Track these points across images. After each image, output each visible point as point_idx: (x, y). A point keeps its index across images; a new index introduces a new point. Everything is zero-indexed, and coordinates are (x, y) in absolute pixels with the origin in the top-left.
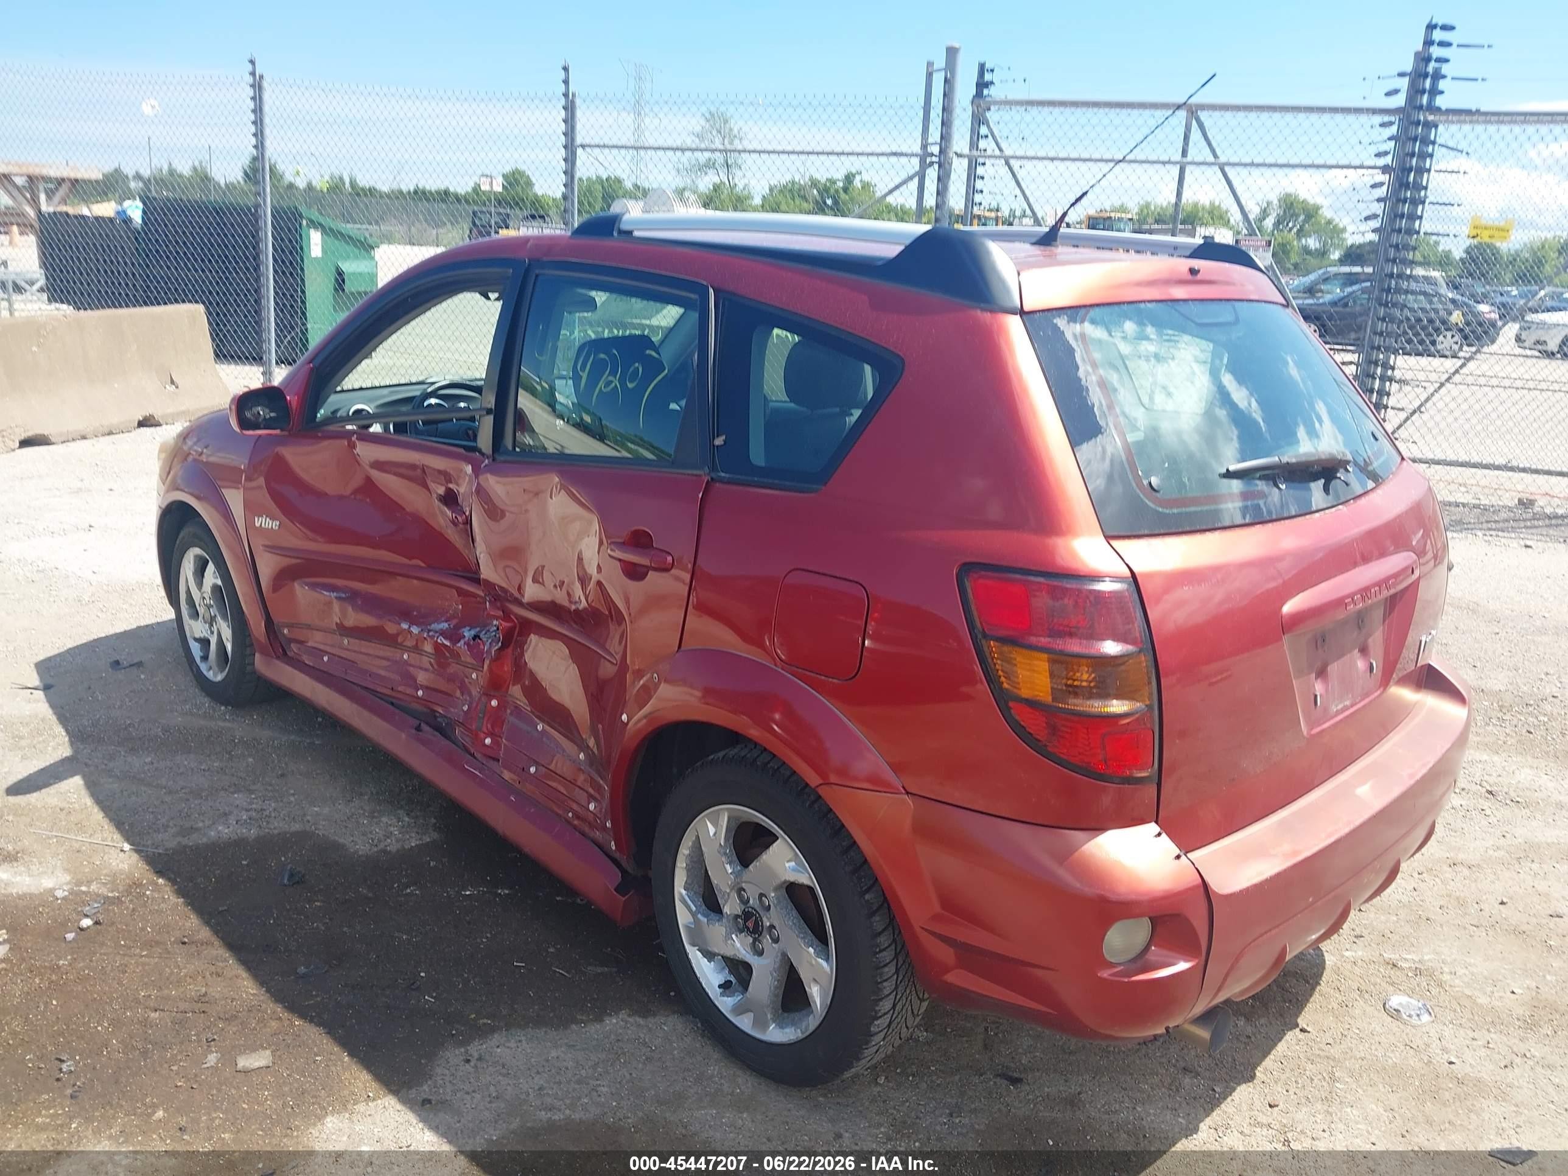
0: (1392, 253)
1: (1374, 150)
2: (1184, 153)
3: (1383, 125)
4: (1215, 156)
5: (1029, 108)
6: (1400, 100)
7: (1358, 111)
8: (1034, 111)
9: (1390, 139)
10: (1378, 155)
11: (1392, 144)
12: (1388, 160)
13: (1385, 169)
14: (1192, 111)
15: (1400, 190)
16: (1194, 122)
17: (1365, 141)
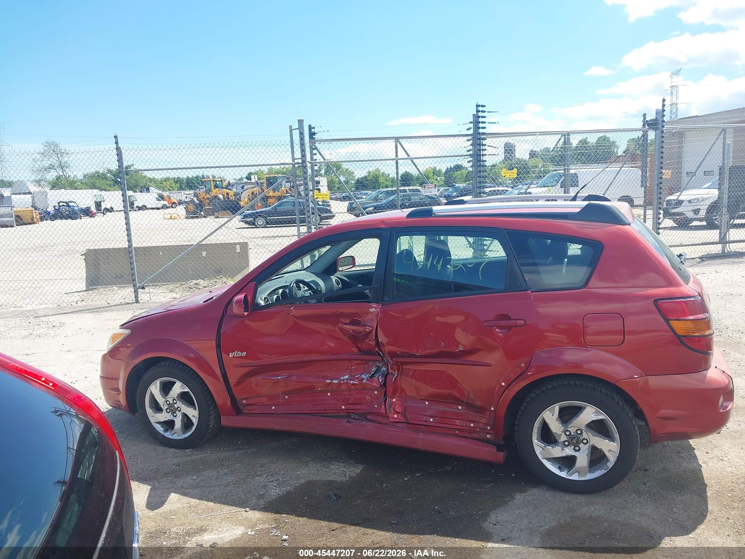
0: (479, 185)
1: (465, 149)
2: (397, 156)
3: (468, 140)
4: (409, 156)
5: (332, 142)
6: (471, 132)
7: (458, 136)
8: (334, 143)
9: (471, 145)
10: (468, 151)
11: (471, 147)
12: (471, 152)
13: (470, 155)
14: (397, 139)
15: (477, 162)
16: (398, 143)
17: (463, 146)
